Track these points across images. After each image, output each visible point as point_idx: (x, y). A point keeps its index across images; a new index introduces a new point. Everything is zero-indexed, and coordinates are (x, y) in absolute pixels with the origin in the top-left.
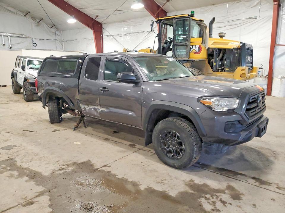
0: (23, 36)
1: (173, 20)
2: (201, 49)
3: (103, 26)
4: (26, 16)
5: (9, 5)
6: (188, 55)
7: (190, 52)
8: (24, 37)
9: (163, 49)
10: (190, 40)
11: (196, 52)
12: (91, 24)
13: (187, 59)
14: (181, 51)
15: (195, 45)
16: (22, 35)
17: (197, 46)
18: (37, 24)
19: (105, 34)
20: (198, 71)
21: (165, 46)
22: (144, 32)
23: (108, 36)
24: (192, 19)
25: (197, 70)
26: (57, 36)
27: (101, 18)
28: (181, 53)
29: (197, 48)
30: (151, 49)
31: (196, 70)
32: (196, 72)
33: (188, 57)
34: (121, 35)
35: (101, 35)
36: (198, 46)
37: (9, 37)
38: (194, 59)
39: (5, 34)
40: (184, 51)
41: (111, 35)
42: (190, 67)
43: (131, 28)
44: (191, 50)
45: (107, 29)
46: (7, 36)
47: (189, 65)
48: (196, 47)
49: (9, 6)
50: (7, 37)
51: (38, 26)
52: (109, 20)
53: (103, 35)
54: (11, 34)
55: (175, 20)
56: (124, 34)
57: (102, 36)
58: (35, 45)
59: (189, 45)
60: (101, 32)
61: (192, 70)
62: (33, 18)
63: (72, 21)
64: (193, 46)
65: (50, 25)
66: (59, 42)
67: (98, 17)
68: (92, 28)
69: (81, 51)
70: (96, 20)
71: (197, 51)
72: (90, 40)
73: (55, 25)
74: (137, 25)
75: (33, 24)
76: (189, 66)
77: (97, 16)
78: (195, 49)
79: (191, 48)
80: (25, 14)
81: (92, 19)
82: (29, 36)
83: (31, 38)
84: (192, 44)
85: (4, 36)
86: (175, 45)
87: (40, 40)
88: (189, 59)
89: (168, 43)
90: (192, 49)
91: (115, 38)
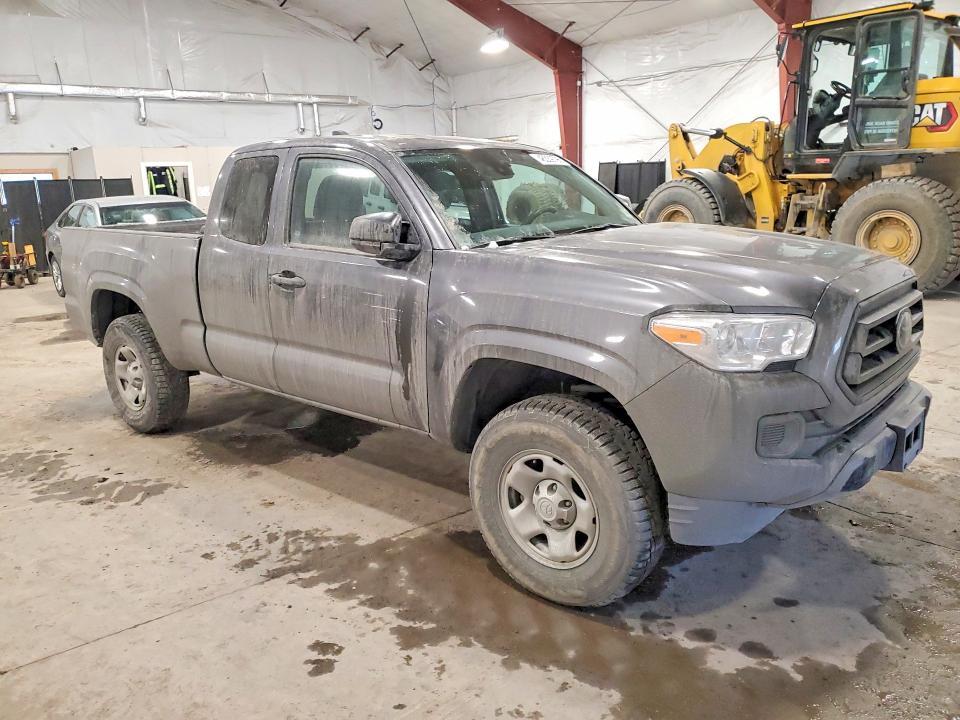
0: (350, 101)
1: (854, 26)
2: (954, 115)
3: (586, 53)
4: (358, 40)
5: (316, 13)
6: (904, 135)
7: (912, 127)
8: (351, 105)
9: (813, 118)
10: (914, 87)
11: (932, 127)
12: (549, 53)
13: (902, 151)
14: (881, 124)
15: (933, 104)
16: (347, 98)
17: (940, 108)
18: (384, 62)
19: (590, 76)
20: (942, 187)
21: (818, 109)
22: (724, 64)
23: (599, 84)
24: (928, 17)
25: (937, 183)
26: (438, 93)
27: (583, 29)
28: (880, 132)
29: (939, 114)
30: (767, 121)
31: (935, 183)
32: (933, 192)
33: (905, 143)
34: (642, 80)
35: (579, 83)
36: (945, 105)
37: (315, 105)
38: (929, 150)
39: (306, 99)
40: (889, 123)
41: (611, 81)
42: (912, 176)
43: (680, 52)
44: (917, 119)
45: (598, 63)
46: (311, 104)
47: (907, 168)
48: (935, 111)
49: (314, 16)
50: (309, 108)
51: (386, 67)
52: (606, 32)
53: (584, 82)
54: (320, 96)
55: (863, 23)
56: (655, 76)
57: (581, 87)
58: (378, 124)
59: (910, 105)
60: (578, 74)
61: (919, 183)
62: (376, 45)
63: (496, 45)
64: (922, 106)
65: (417, 60)
66: (443, 113)
67: (574, 26)
68: (553, 62)
69: (510, 138)
70: (565, 35)
71: (939, 122)
72: (540, 99)
73: (433, 61)
74: (701, 44)
75: (374, 62)
76: (908, 172)
77: (571, 24)
78: (931, 115)
79: (918, 112)
80: (355, 37)
81: (554, 35)
82: (365, 99)
83: (367, 104)
84: (920, 99)
85: (304, 104)
86: (858, 106)
87: (392, 108)
88: (911, 150)
89: (830, 99)
90: (920, 115)
91: (623, 88)
